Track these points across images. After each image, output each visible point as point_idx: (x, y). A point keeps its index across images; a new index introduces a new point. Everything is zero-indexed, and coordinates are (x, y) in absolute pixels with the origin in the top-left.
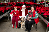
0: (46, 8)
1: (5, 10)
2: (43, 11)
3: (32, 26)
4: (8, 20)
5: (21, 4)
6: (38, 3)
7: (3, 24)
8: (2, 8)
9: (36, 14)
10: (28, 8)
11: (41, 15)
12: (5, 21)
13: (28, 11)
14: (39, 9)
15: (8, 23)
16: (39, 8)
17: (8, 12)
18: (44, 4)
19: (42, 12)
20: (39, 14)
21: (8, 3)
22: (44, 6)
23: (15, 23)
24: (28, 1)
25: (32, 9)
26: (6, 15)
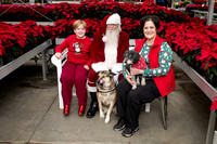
0: (211, 28)
1: (32, 34)
2: (198, 41)
3: (148, 110)
4: (45, 79)
5: (101, 9)
6: (177, 7)
7: (24, 99)
8: (17, 26)
9: (166, 55)
10: (132, 30)
11: (187, 61)
12: (28, 86)
13: (132, 42)
14: (178, 34)
15: (44, 94)
16: (181, 27)
17: (45, 45)
18: (203, 14)
19: (191, 45)
20: (179, 54)
21: (43, 4)
22: (205, 21)
23: (74, 94)
25: (149, 30)
26: (36, 59)
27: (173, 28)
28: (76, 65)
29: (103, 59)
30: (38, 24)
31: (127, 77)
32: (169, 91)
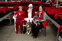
0: (57, 8)
2: (54, 12)
4: (11, 23)
6: (47, 3)
7: (5, 29)
10: (35, 9)
11: (51, 18)
14: (48, 10)
15: (11, 27)
19: (52, 13)
20: (49, 16)
21: (9, 2)
22: (55, 7)
24: (35, 1)
25: (40, 9)
26: (8, 17)
27: (47, 8)
28: (20, 19)
29: (28, 17)
30: (9, 7)
31: (34, 22)
32: (46, 26)
